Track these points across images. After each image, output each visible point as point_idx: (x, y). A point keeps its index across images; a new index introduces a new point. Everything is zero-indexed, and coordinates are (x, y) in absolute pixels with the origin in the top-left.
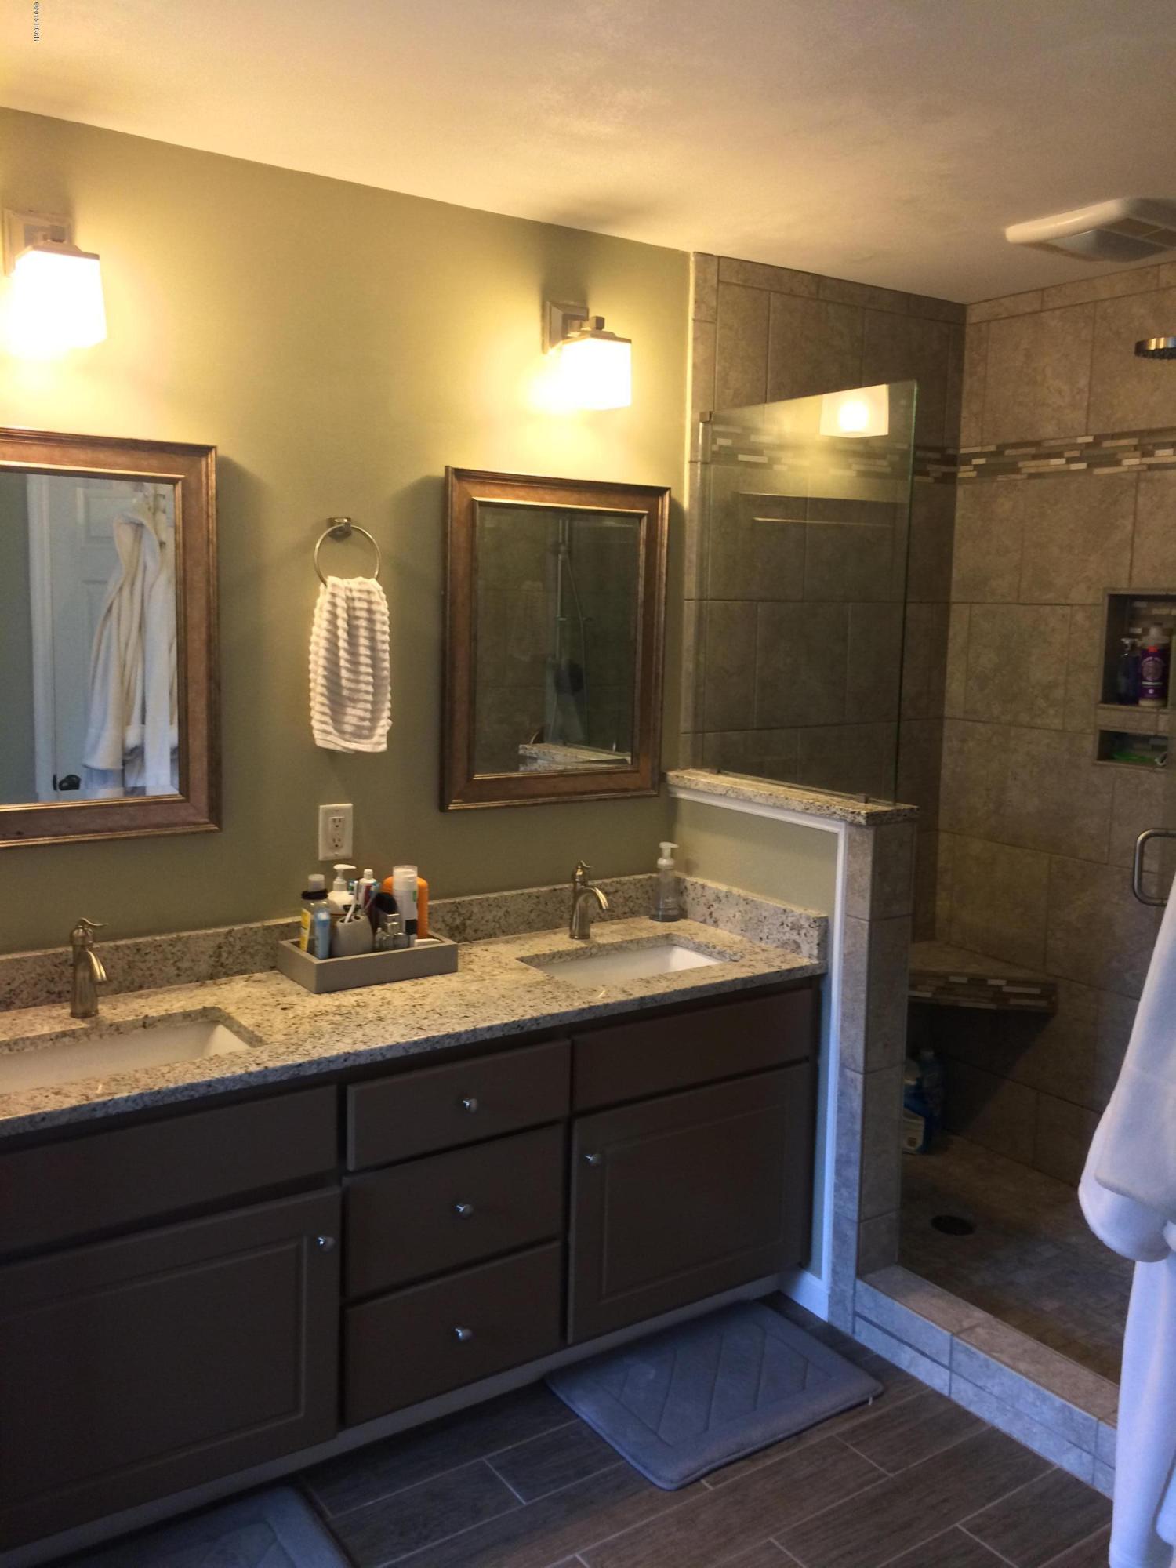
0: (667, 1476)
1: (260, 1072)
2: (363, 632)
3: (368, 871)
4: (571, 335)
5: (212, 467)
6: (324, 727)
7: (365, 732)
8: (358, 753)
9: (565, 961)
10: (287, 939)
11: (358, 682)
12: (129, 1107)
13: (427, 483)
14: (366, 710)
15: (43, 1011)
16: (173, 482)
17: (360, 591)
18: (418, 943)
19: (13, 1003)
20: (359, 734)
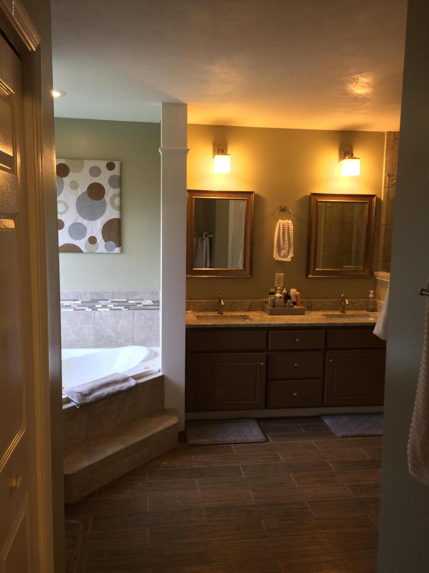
0: (340, 433)
1: (249, 324)
2: (286, 233)
3: (285, 289)
4: (346, 158)
5: (254, 196)
6: (276, 255)
7: (286, 256)
8: (284, 261)
9: (336, 317)
10: (266, 304)
11: (285, 244)
12: (223, 326)
13: (306, 197)
14: (286, 251)
15: (213, 312)
16: (245, 200)
17: (286, 223)
18: (296, 307)
19: (207, 310)
20: (284, 257)
